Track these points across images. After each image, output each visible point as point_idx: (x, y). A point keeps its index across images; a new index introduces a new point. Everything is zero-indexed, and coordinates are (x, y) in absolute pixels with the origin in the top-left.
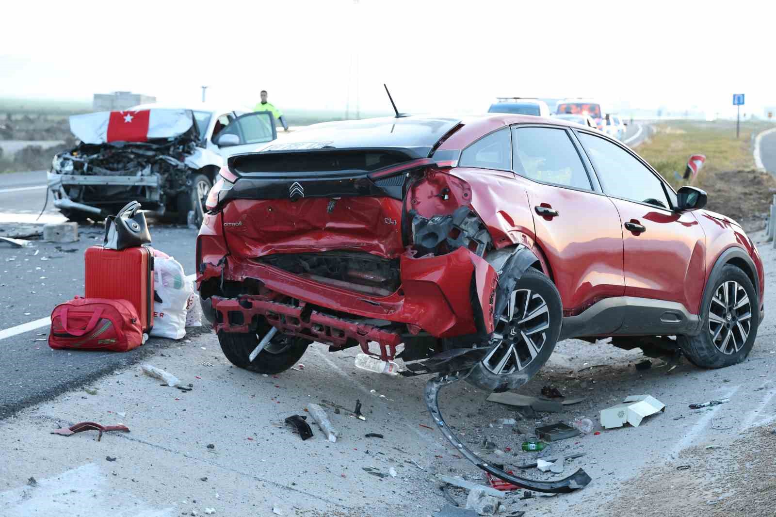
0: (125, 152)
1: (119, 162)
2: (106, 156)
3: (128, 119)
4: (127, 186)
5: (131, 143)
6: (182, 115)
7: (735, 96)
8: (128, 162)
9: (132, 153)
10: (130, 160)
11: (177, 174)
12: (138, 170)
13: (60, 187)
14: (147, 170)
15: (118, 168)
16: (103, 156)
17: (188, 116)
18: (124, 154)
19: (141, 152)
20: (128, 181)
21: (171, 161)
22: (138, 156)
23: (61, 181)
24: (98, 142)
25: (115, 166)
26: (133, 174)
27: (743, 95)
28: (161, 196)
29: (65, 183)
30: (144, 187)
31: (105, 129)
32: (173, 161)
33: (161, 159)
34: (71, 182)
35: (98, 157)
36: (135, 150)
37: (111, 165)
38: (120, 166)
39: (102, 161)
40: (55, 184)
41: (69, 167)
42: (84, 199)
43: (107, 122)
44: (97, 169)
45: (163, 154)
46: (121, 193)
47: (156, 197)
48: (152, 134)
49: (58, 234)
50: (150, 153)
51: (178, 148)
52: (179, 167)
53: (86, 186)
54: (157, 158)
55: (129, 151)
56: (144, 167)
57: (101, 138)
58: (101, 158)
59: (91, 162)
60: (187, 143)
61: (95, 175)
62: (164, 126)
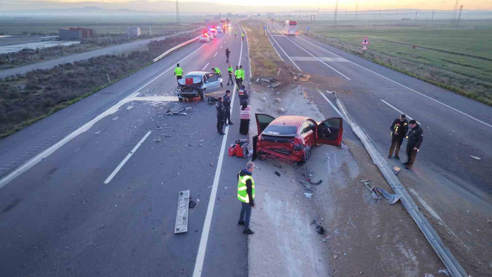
0: (190, 87)
5: (190, 85)
8: (191, 89)
13: (178, 94)
14: (195, 91)
16: (186, 88)
20: (192, 93)
22: (192, 87)
24: (184, 85)
25: (188, 90)
26: (192, 91)
32: (199, 88)
34: (181, 93)
41: (180, 90)
43: (186, 80)
44: (185, 90)
48: (194, 83)
50: (194, 87)
53: (184, 94)
54: (196, 88)
60: (201, 84)
61: (185, 92)
62: (196, 81)
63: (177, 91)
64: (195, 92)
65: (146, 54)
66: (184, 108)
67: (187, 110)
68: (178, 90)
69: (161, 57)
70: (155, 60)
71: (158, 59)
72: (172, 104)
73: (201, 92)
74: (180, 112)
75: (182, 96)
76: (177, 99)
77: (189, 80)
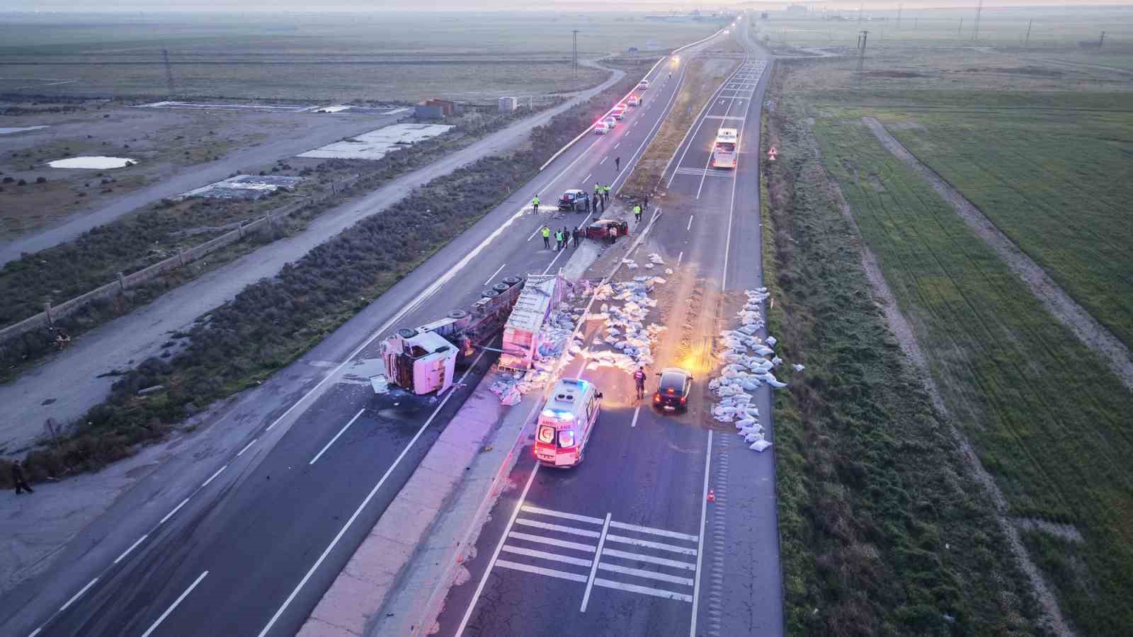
32: (572, 202)
41: (560, 203)
60: (574, 199)
61: (563, 204)
62: (571, 197)
63: (558, 203)
64: (569, 205)
65: (530, 155)
66: (562, 215)
67: (563, 217)
69: (546, 164)
70: (542, 168)
72: (554, 212)
73: (573, 205)
74: (558, 217)
75: (561, 207)
76: (557, 209)
77: (566, 197)
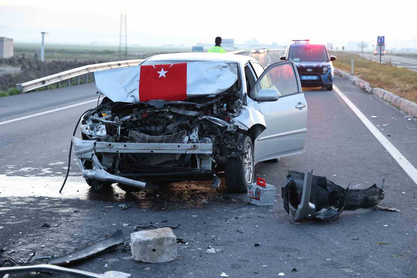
0: (163, 112)
1: (156, 124)
2: (140, 117)
3: (162, 73)
4: (175, 155)
5: (171, 102)
6: (225, 69)
7: (378, 37)
8: (168, 124)
9: (171, 113)
10: (169, 122)
11: (225, 137)
12: (183, 134)
13: (93, 155)
14: (195, 135)
15: (156, 130)
16: (137, 117)
17: (232, 70)
18: (160, 114)
19: (181, 112)
20: (178, 148)
21: (218, 122)
22: (178, 117)
23: (94, 149)
24: (130, 100)
25: (153, 128)
26: (178, 139)
27: (384, 37)
28: (213, 164)
29: (98, 151)
30: (193, 155)
31: (136, 85)
32: (220, 122)
33: (205, 120)
34: (108, 150)
35: (132, 118)
36: (174, 110)
37: (148, 128)
38: (159, 128)
39: (135, 122)
40: (86, 152)
41: (102, 132)
42: (120, 169)
43: (138, 78)
44: (134, 133)
45: (206, 114)
46: (167, 162)
47: (208, 166)
48: (192, 91)
49: (154, 250)
50: (192, 113)
51: (222, 107)
52: (228, 129)
53: (127, 154)
54: (200, 118)
55: (167, 110)
56: (190, 131)
57: (133, 96)
58: (135, 119)
59: (124, 124)
61: (132, 140)
63: (85, 137)
66: (118, 234)
67: (136, 254)
68: (87, 132)
71: (40, 86)
74: (73, 264)
75: (110, 171)
